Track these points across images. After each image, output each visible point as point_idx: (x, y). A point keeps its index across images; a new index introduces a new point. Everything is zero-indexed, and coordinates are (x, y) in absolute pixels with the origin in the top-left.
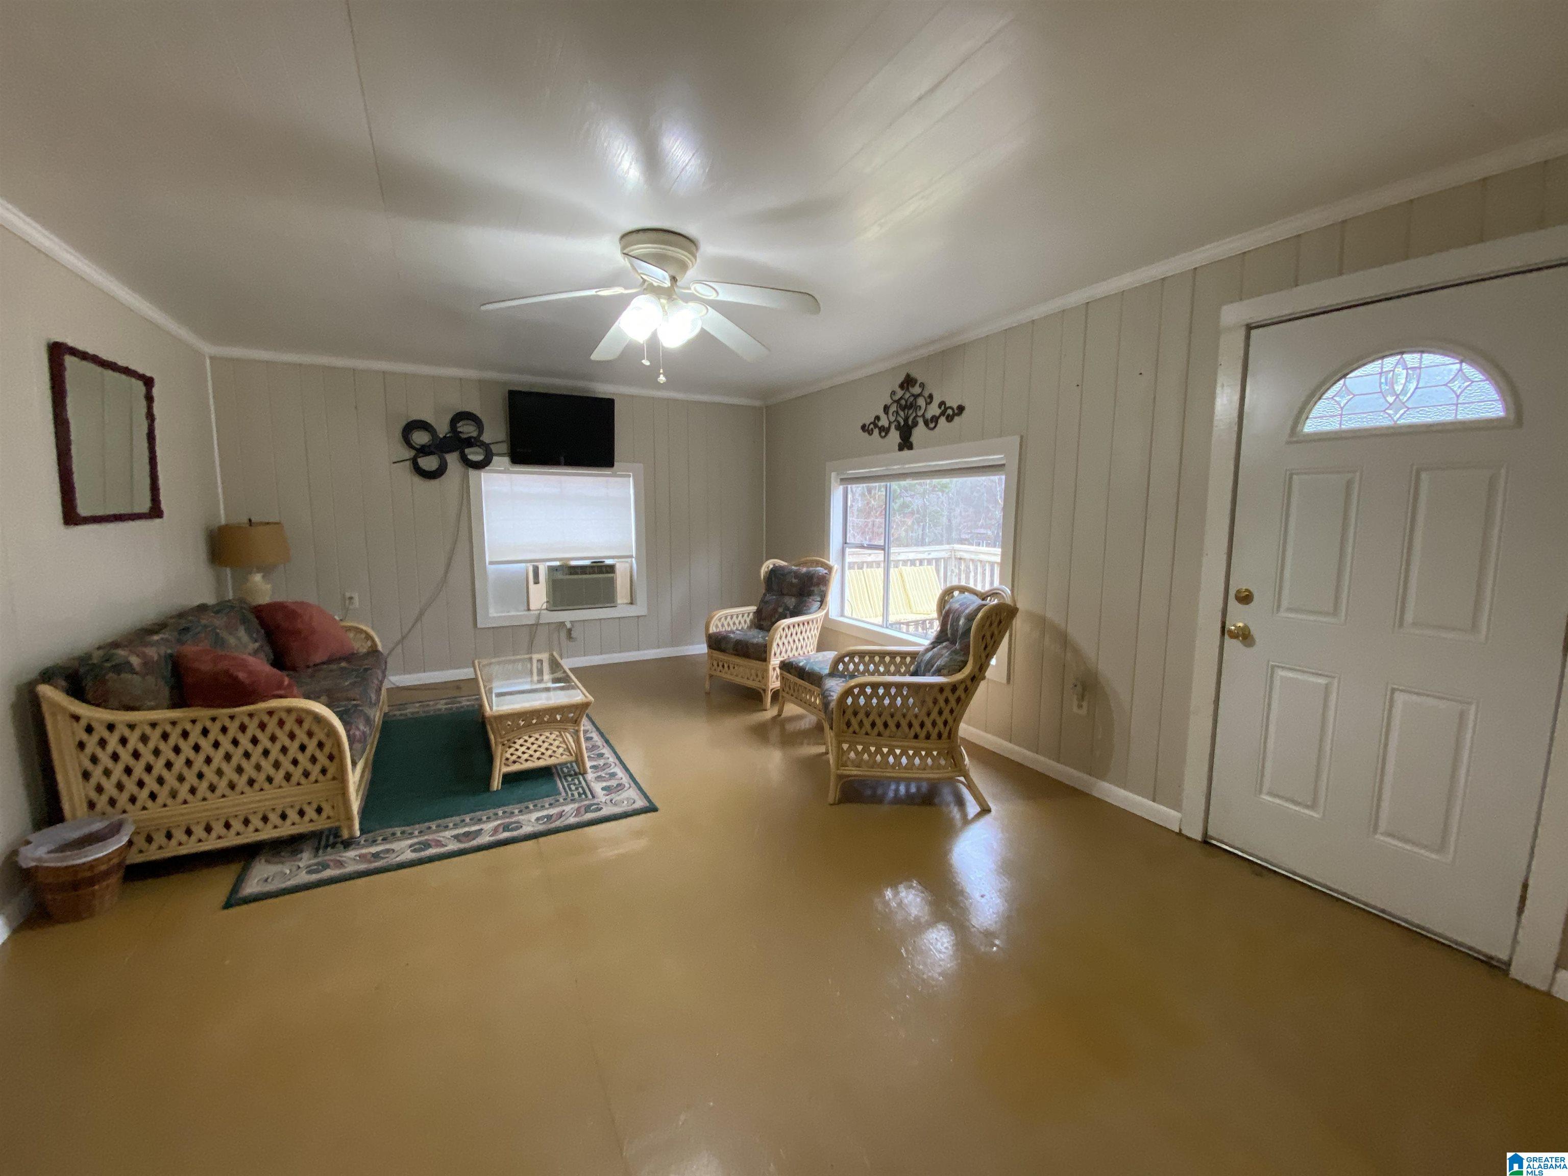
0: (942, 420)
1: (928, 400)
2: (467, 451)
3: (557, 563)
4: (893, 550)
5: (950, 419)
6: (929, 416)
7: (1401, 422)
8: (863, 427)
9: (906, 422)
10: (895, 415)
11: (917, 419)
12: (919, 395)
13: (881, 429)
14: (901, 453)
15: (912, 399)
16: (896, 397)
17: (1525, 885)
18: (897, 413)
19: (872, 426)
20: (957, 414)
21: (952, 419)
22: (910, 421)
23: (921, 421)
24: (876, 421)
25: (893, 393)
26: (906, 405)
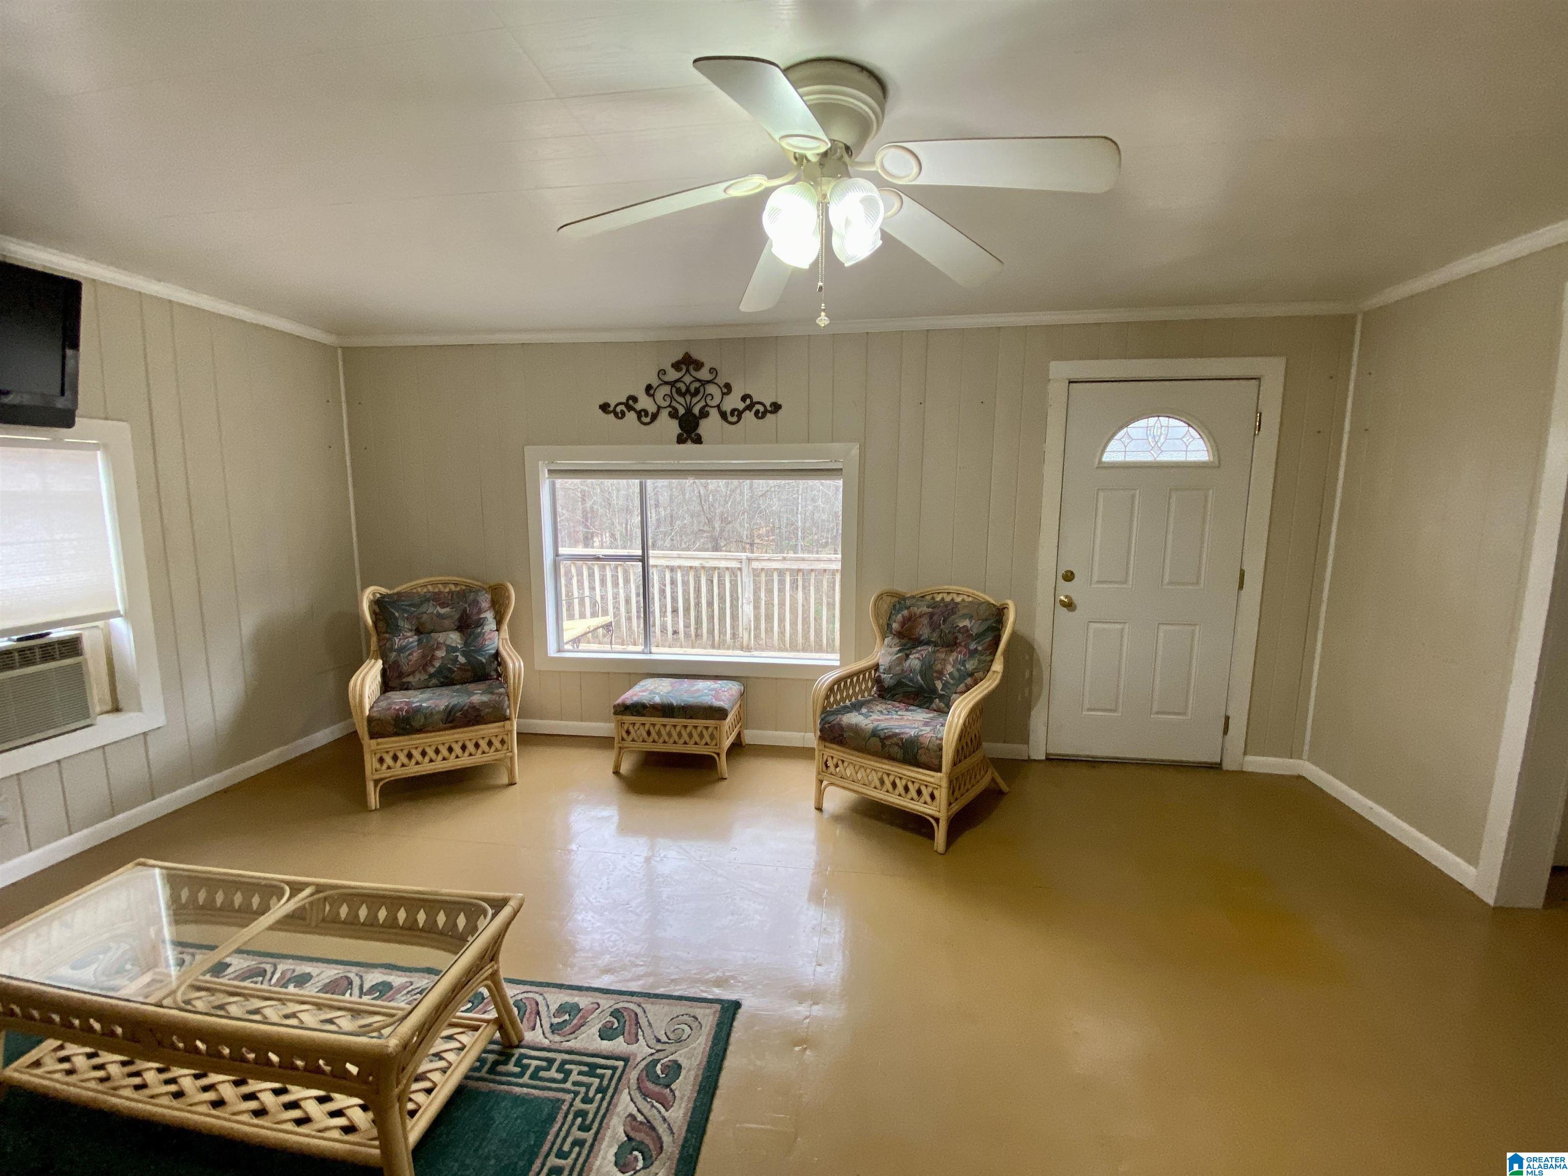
0: (749, 416)
1: (725, 390)
5: (759, 415)
6: (727, 407)
7: (1158, 459)
8: (604, 407)
9: (689, 410)
10: (668, 400)
11: (707, 409)
12: (709, 382)
13: (641, 414)
14: (682, 446)
15: (697, 385)
16: (667, 378)
17: (1227, 719)
18: (672, 398)
19: (622, 407)
20: (771, 412)
21: (764, 415)
22: (696, 410)
23: (714, 413)
24: (631, 402)
25: (662, 372)
26: (688, 390)
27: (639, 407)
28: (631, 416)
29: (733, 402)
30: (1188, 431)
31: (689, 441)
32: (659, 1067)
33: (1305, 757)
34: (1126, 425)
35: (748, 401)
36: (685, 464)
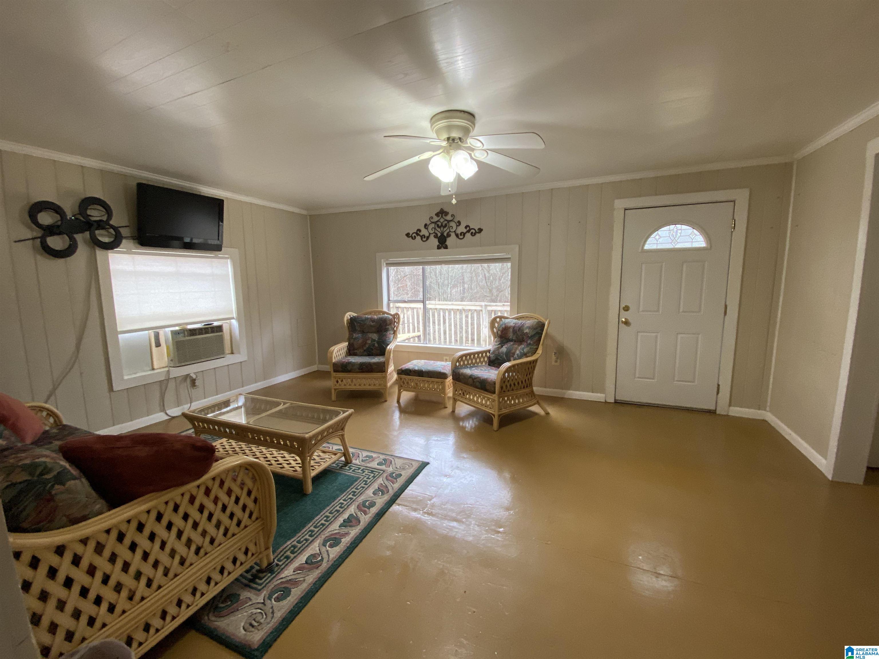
0: (468, 235)
1: (458, 224)
2: (97, 232)
3: (177, 328)
4: (427, 302)
5: (473, 235)
6: (459, 232)
7: (676, 247)
8: (408, 235)
9: (442, 234)
10: (434, 230)
11: (451, 233)
12: (451, 221)
13: (423, 237)
14: (439, 250)
15: (446, 222)
16: (433, 220)
17: (719, 385)
18: (435, 229)
19: (415, 234)
20: (479, 233)
21: (475, 234)
22: (445, 234)
23: (453, 235)
24: (418, 232)
25: (431, 218)
26: (442, 225)
27: (421, 234)
28: (418, 238)
29: (462, 229)
30: (693, 231)
31: (442, 248)
32: (395, 474)
33: (768, 409)
34: (657, 229)
35: (468, 228)
36: (441, 258)
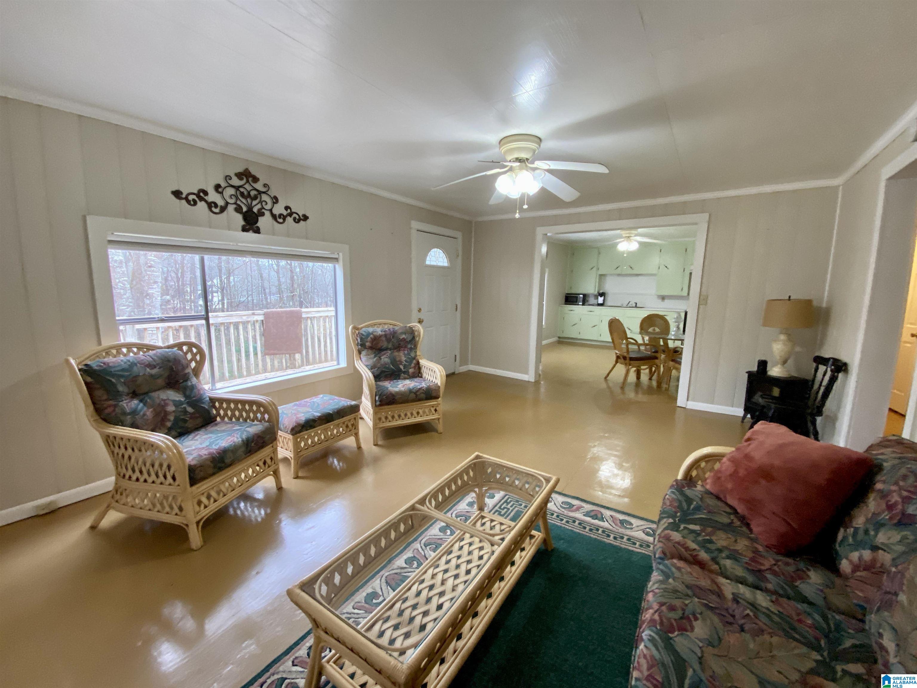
0: (290, 220)
1: (274, 201)
5: (297, 221)
6: (276, 212)
8: (177, 194)
9: (250, 209)
10: (234, 198)
11: (263, 210)
12: (264, 193)
13: (211, 205)
14: (245, 233)
15: (255, 192)
16: (232, 183)
19: (194, 197)
20: (302, 220)
21: (299, 221)
22: (255, 210)
23: (267, 214)
24: (202, 194)
25: (227, 178)
26: (249, 195)
27: (209, 199)
28: (201, 205)
29: (279, 209)
31: (251, 231)
35: (289, 211)
